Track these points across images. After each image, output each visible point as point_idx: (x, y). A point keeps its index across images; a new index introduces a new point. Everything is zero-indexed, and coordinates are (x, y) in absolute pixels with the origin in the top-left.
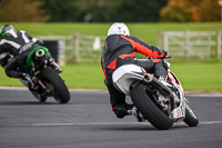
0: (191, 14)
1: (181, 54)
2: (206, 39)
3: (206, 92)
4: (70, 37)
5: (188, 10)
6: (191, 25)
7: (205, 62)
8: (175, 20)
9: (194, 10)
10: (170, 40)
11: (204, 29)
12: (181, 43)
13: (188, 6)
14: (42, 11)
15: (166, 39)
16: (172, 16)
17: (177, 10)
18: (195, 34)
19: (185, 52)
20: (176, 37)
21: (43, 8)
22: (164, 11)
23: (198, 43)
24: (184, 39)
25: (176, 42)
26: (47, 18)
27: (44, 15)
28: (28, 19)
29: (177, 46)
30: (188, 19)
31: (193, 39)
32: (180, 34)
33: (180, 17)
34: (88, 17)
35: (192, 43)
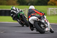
1: (53, 14)
4: (24, 9)
5: (55, 2)
6: (56, 6)
8: (52, 5)
10: (50, 10)
12: (53, 11)
14: (17, 3)
15: (49, 10)
17: (52, 2)
19: (54, 13)
20: (52, 9)
21: (17, 2)
22: (49, 3)
25: (52, 10)
27: (18, 4)
28: (14, 5)
29: (52, 11)
31: (56, 10)
32: (53, 8)
33: (53, 4)
34: (29, 4)
35: (56, 11)
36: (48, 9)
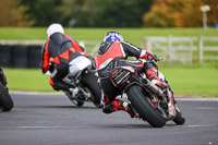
0: (173, 20)
2: (188, 44)
3: (188, 96)
5: (170, 16)
6: (173, 30)
7: (187, 67)
8: (158, 26)
9: (176, 15)
10: (153, 45)
11: (185, 35)
12: (164, 48)
14: (27, 16)
16: (155, 21)
18: (178, 39)
19: (168, 57)
20: (159, 42)
21: (28, 12)
22: (147, 17)
23: (181, 48)
24: (166, 44)
25: (158, 47)
26: (32, 23)
30: (171, 25)
31: (176, 44)
32: (162, 39)
33: (162, 22)
34: (73, 22)
35: (175, 49)
36: (145, 42)
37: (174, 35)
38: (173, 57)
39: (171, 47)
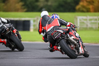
0: (90, 9)
1: (85, 26)
2: (96, 20)
3: (96, 43)
5: (88, 7)
6: (89, 13)
7: (96, 30)
9: (91, 7)
10: (80, 20)
11: (95, 15)
12: (85, 22)
13: (88, 5)
17: (83, 7)
18: (91, 17)
19: (87, 25)
20: (83, 19)
23: (93, 21)
24: (86, 20)
25: (83, 21)
26: (25, 10)
30: (88, 11)
31: (90, 20)
32: (85, 17)
33: (84, 10)
35: (90, 22)
36: (77, 19)
37: (90, 16)
38: (89, 26)
39: (88, 21)
